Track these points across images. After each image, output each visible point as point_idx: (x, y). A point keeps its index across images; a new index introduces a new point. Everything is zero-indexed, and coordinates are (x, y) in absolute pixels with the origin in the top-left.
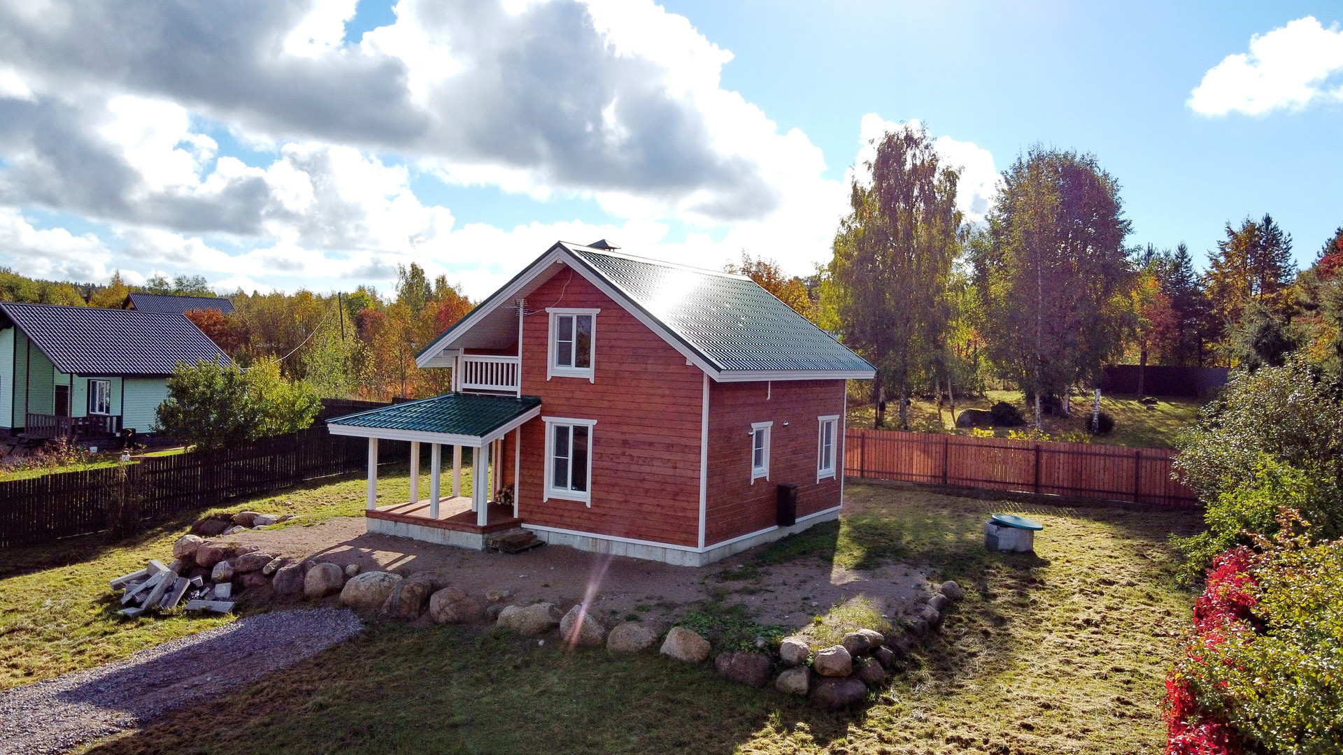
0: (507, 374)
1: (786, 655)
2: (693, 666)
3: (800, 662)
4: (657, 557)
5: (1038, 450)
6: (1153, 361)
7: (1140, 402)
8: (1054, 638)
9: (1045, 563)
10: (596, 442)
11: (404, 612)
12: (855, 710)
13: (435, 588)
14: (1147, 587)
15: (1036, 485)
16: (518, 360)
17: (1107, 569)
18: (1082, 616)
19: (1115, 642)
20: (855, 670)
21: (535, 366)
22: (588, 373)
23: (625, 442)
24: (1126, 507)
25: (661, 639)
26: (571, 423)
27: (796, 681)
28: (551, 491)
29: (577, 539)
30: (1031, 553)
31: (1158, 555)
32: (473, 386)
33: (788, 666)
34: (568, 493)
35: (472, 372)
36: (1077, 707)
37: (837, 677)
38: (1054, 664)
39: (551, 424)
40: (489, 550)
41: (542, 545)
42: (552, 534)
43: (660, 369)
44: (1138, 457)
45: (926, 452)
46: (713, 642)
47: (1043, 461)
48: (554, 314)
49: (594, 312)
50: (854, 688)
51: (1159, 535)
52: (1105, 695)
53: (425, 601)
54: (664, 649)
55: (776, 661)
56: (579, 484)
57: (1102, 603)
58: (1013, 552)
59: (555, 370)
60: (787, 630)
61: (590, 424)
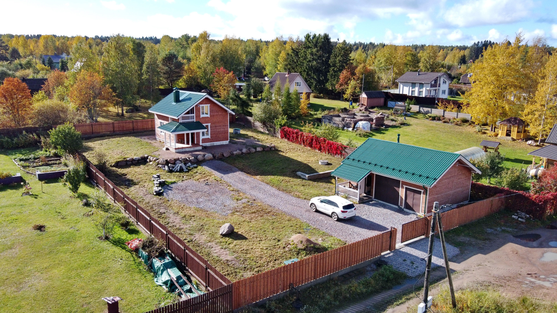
0: (192, 118)
4: (222, 144)
10: (210, 127)
16: (195, 115)
21: (198, 116)
22: (208, 115)
23: (216, 126)
25: (256, 149)
26: (205, 125)
28: (202, 137)
32: (184, 121)
33: (271, 148)
34: (205, 137)
35: (184, 118)
43: (221, 113)
46: (263, 148)
48: (201, 106)
49: (209, 105)
59: (202, 116)
61: (209, 124)
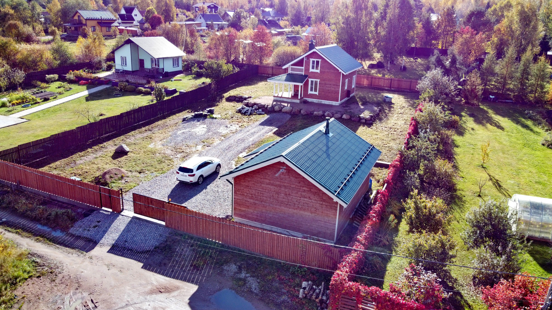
0: (301, 70)
1: (361, 118)
2: (348, 120)
3: (364, 118)
4: (331, 104)
5: (391, 80)
6: (418, 46)
7: (414, 59)
8: (396, 115)
9: (394, 104)
10: (319, 83)
11: (296, 113)
12: (372, 124)
13: (301, 110)
14: (410, 107)
15: (390, 87)
16: (303, 68)
17: (404, 105)
18: (400, 112)
19: (405, 116)
20: (371, 120)
21: (307, 69)
22: (318, 71)
23: (325, 84)
24: (408, 92)
25: (342, 116)
26: (314, 80)
27: (364, 121)
28: (310, 92)
29: (315, 101)
30: (391, 102)
31: (411, 102)
32: (293, 72)
33: (362, 119)
34: (313, 93)
35: (292, 69)
36: (399, 124)
37: (369, 120)
38: (396, 119)
39: (310, 80)
40: (301, 103)
41: (308, 102)
42: (310, 100)
43: (333, 71)
44: (411, 82)
45: (368, 80)
46: (351, 116)
47: (392, 82)
48: (311, 60)
49: (320, 60)
50: (371, 122)
51: (412, 98)
52: (403, 122)
53: (300, 111)
54: (343, 117)
55: (360, 119)
56: (316, 90)
57: (403, 110)
58: (388, 102)
59: (311, 70)
60: (360, 114)
61: (318, 80)
